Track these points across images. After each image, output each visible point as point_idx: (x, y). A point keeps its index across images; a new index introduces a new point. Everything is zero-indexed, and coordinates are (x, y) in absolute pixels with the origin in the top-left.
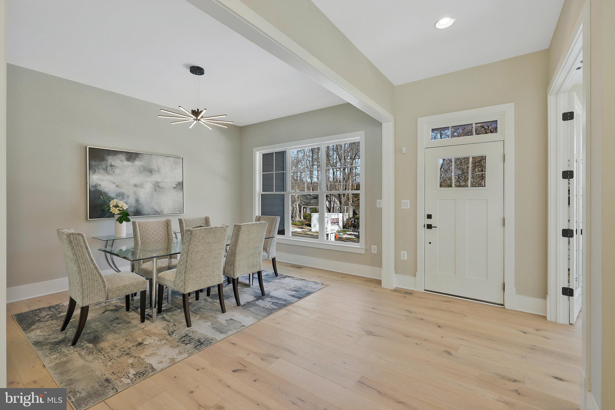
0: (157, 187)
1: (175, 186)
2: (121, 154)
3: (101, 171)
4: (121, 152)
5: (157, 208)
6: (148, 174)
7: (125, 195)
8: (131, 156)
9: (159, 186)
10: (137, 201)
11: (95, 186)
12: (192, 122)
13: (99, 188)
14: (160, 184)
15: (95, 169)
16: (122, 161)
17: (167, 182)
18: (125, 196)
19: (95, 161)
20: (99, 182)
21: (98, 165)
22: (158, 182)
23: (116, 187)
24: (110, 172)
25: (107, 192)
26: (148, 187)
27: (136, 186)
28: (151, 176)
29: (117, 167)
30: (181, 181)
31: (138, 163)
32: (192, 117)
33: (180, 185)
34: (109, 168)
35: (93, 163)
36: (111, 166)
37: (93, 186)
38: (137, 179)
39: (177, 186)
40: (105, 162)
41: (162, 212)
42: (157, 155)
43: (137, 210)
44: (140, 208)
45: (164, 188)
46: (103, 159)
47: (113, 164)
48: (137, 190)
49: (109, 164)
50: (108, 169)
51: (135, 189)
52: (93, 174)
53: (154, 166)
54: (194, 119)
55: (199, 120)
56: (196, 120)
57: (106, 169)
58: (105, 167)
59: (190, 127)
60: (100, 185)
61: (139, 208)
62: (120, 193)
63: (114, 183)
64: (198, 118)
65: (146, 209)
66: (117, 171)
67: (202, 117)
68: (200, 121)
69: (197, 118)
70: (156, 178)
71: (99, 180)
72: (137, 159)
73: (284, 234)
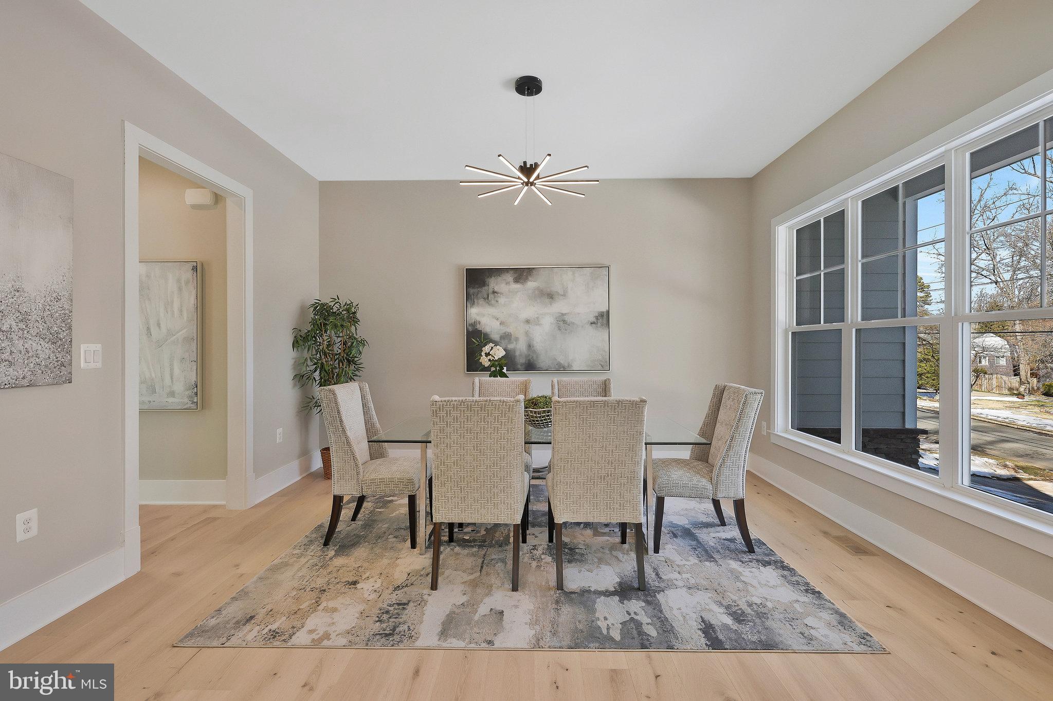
0: (563, 323)
1: (594, 320)
2: (508, 272)
3: (481, 301)
4: (507, 270)
5: (561, 359)
6: (547, 300)
7: (512, 336)
8: (522, 274)
9: (564, 321)
10: (530, 346)
11: (473, 325)
12: (519, 191)
13: (478, 326)
14: (566, 318)
15: (474, 299)
16: (507, 283)
17: (579, 314)
18: (512, 339)
19: (473, 288)
20: (478, 318)
21: (478, 293)
22: (563, 315)
23: (500, 324)
24: (493, 302)
25: (489, 333)
26: (548, 323)
27: (528, 321)
28: (551, 304)
29: (501, 294)
30: (604, 309)
31: (531, 284)
32: (519, 178)
33: (603, 319)
34: (491, 296)
35: (471, 291)
36: (494, 292)
37: (471, 325)
38: (530, 311)
39: (597, 319)
40: (486, 288)
41: (569, 366)
42: (560, 267)
43: (529, 360)
44: (535, 358)
45: (573, 323)
46: (483, 284)
47: (496, 289)
48: (530, 328)
49: (491, 290)
50: (489, 298)
51: (527, 327)
52: (471, 307)
53: (557, 287)
54: (522, 184)
55: (532, 184)
56: (527, 184)
57: (487, 298)
58: (486, 296)
59: (516, 204)
60: (479, 323)
61: (533, 357)
62: (505, 333)
63: (497, 319)
64: (531, 180)
65: (543, 361)
66: (502, 300)
67: (538, 178)
68: (533, 187)
69: (529, 181)
70: (559, 307)
71: (478, 314)
72: (530, 278)
73: (838, 441)
